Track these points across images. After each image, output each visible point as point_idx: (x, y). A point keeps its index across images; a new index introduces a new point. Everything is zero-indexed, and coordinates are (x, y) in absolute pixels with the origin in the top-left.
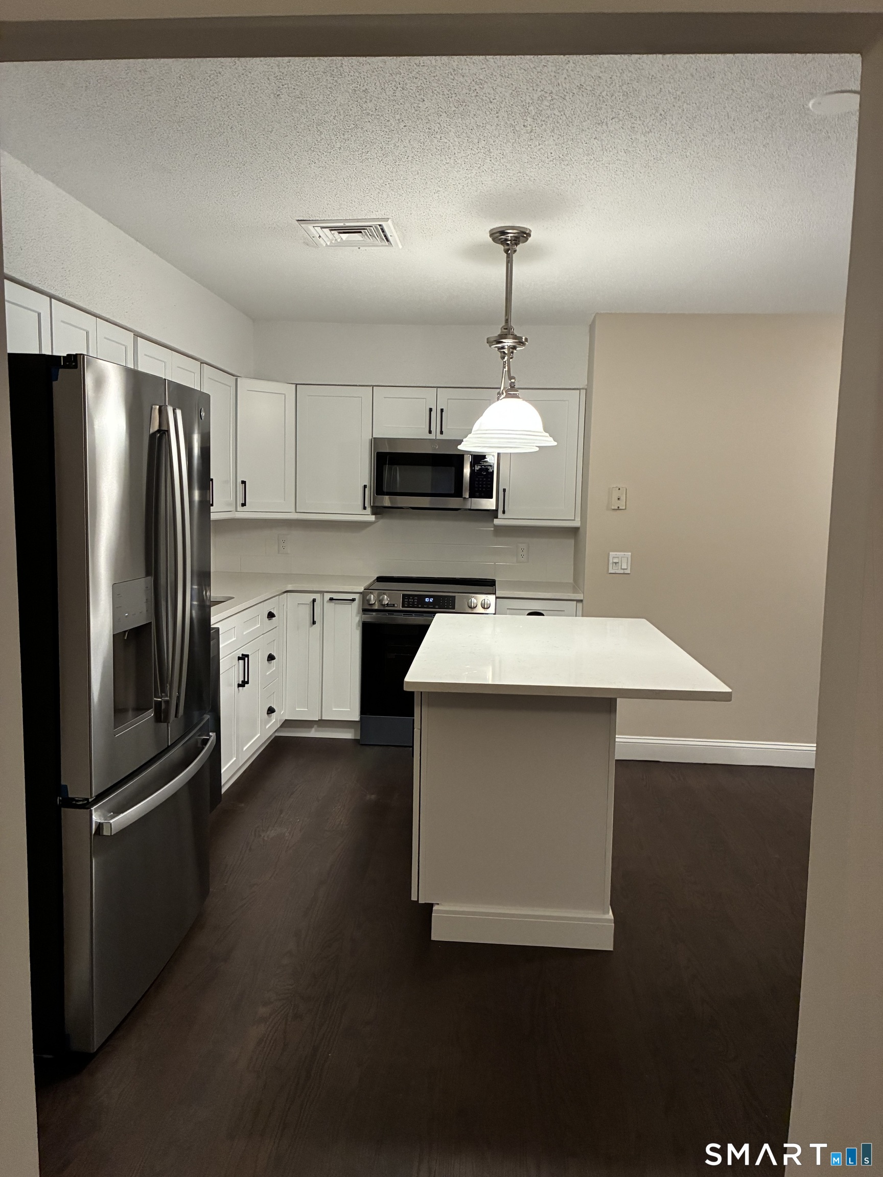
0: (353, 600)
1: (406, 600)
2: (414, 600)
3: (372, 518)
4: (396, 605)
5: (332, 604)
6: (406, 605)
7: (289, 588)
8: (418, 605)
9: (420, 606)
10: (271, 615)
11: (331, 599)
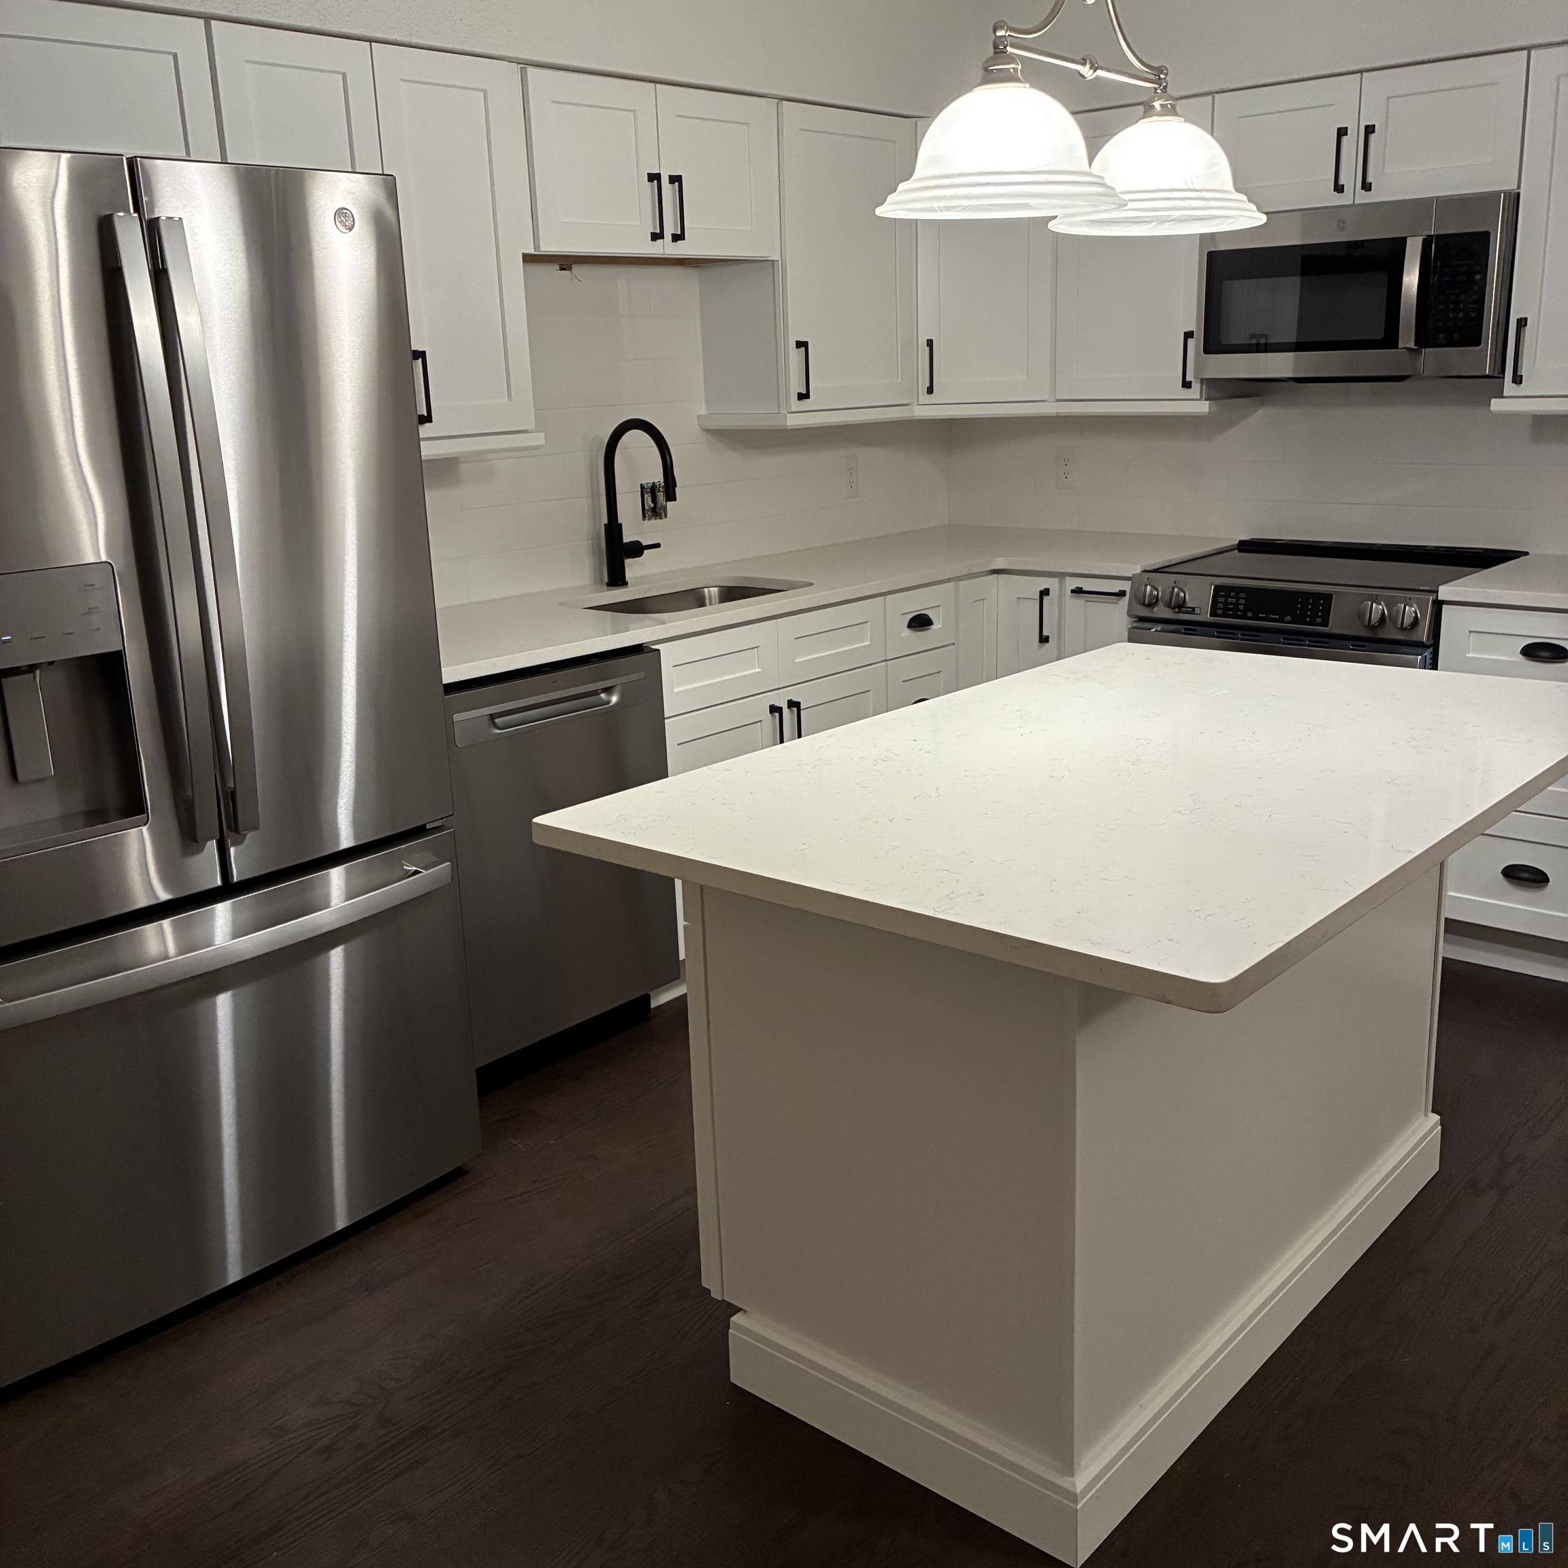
0: (1122, 594)
1: (1220, 599)
2: (1237, 601)
3: (1203, 407)
4: (1197, 611)
5: (1080, 602)
6: (1220, 612)
7: (999, 564)
8: (1245, 611)
9: (1250, 614)
10: (920, 622)
11: (1078, 591)
